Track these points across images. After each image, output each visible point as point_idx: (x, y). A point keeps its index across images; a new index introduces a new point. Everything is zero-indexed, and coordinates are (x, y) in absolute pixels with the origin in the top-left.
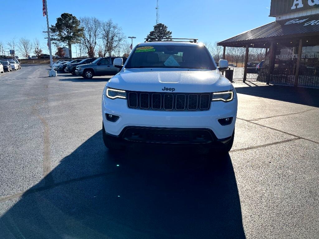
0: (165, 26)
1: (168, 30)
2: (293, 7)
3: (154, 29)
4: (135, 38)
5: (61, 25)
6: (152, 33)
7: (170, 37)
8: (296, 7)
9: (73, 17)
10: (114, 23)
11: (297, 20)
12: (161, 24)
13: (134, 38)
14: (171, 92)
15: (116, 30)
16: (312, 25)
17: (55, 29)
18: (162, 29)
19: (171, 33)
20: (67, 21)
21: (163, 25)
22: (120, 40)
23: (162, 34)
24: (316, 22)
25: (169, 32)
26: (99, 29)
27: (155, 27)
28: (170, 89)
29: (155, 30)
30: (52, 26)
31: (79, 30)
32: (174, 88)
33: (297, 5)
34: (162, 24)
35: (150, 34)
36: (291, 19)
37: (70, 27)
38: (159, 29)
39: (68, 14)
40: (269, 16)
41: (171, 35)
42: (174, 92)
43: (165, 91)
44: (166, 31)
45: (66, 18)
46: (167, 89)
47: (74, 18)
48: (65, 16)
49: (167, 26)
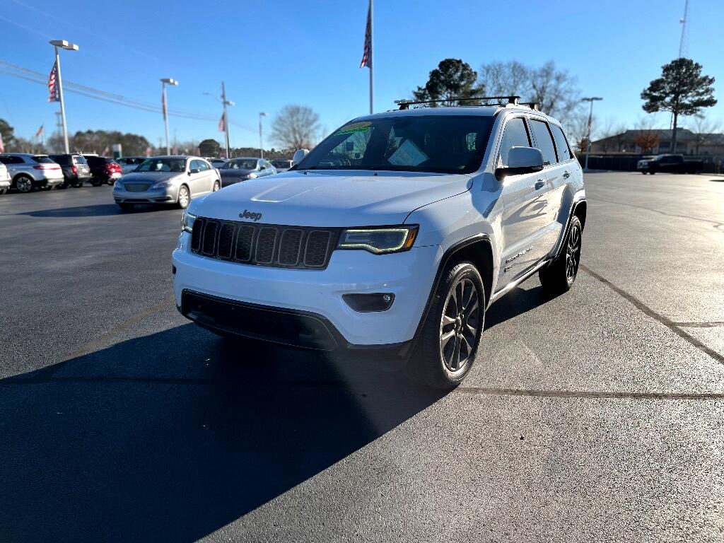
0: (697, 64)
1: (703, 74)
3: (664, 72)
5: (436, 85)
6: (655, 85)
7: (707, 91)
9: (463, 65)
10: (558, 69)
13: (596, 99)
15: (562, 86)
17: (424, 94)
18: (685, 73)
19: (711, 81)
20: (451, 76)
21: (690, 62)
22: (569, 108)
23: (685, 85)
25: (705, 79)
26: (521, 86)
27: (667, 69)
28: (253, 215)
29: (667, 76)
30: (419, 89)
31: (473, 92)
35: (649, 86)
37: (455, 87)
38: (678, 73)
39: (453, 60)
41: (711, 86)
43: (244, 219)
44: (696, 76)
45: (448, 68)
46: (248, 215)
47: (465, 67)
48: (446, 65)
49: (700, 65)
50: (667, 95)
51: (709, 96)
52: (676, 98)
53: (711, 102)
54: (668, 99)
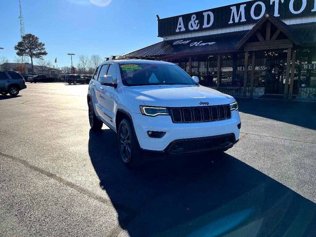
0: (36, 37)
1: (39, 41)
2: (177, 30)
3: (23, 39)
4: (3, 48)
6: (20, 44)
7: (42, 49)
8: (180, 30)
11: (182, 41)
12: (30, 35)
14: (206, 105)
16: (196, 45)
18: (32, 40)
19: (43, 45)
21: (33, 36)
23: (33, 45)
24: (198, 43)
25: (41, 43)
28: (205, 103)
29: (24, 41)
32: (208, 103)
33: (180, 29)
34: (32, 34)
36: (178, 40)
40: (158, 36)
41: (44, 47)
42: (208, 105)
43: (202, 105)
44: (37, 42)
46: (203, 103)
49: (38, 37)
50: (27, 49)
51: (44, 51)
52: (30, 51)
53: (45, 54)
54: (27, 51)
